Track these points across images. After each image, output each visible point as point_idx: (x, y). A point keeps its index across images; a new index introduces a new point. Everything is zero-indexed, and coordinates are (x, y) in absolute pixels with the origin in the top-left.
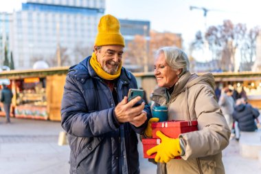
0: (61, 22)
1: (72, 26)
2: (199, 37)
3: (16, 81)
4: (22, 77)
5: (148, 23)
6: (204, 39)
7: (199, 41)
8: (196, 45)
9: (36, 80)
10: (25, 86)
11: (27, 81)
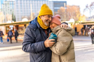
0: (32, 4)
1: (36, 5)
2: (87, 7)
3: (16, 26)
4: (18, 24)
5: (66, 2)
6: (89, 7)
7: (87, 8)
8: (86, 10)
9: (23, 26)
10: (19, 28)
11: (20, 26)
